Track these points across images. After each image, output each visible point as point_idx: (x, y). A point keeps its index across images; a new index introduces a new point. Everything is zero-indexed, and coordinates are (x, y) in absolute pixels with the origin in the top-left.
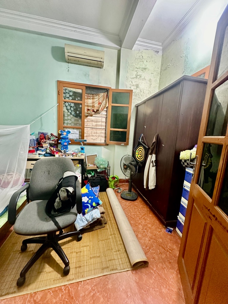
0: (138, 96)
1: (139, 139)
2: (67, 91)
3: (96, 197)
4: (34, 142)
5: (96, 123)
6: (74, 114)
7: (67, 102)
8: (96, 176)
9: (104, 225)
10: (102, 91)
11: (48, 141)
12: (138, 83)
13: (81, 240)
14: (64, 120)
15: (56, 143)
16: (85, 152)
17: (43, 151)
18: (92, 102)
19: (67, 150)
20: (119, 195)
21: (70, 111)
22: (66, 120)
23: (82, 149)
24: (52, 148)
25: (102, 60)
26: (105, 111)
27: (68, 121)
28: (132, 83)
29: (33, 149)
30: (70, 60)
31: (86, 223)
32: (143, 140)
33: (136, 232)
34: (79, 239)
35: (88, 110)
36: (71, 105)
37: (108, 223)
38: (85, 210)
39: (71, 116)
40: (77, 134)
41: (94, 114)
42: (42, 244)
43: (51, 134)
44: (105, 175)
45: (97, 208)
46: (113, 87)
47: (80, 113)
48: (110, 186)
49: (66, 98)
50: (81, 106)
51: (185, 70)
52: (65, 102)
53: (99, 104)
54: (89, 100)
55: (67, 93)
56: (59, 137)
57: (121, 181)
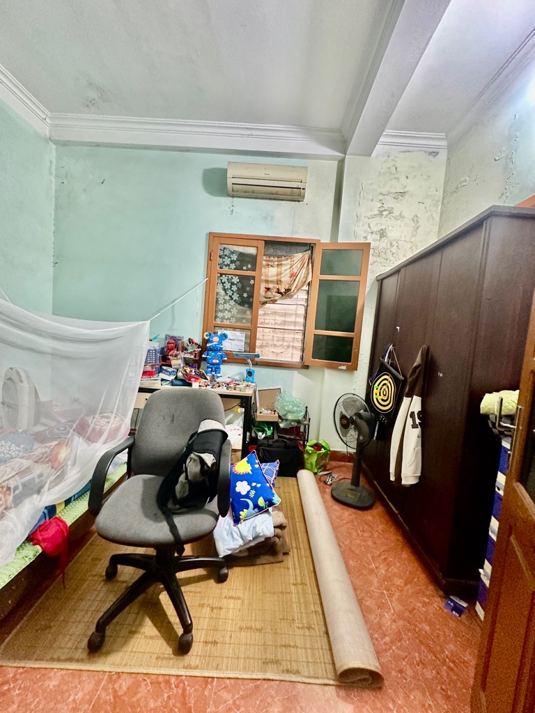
0: (384, 256)
1: (383, 357)
2: (227, 252)
3: (268, 485)
4: (155, 355)
5: (283, 319)
6: (237, 299)
7: (225, 274)
8: (276, 437)
9: (281, 557)
10: (298, 248)
11: (182, 355)
12: (383, 228)
13: (225, 583)
14: (216, 311)
15: (197, 358)
16: (255, 380)
17: (170, 374)
18: (276, 273)
19: (219, 375)
20: (328, 490)
21: (230, 293)
22: (220, 311)
23: (250, 374)
24: (188, 370)
25: (301, 185)
26: (305, 292)
27: (224, 314)
28: (368, 229)
29: (153, 368)
30: (237, 191)
31: (241, 542)
32: (393, 359)
33: (358, 592)
34: (221, 579)
35: (268, 289)
36: (233, 281)
37: (291, 553)
38: (241, 513)
39: (232, 303)
40: (241, 341)
41: (280, 299)
42: (144, 571)
43: (189, 339)
44: (298, 438)
45: (267, 511)
46: (325, 238)
47: (251, 296)
48: (308, 466)
49: (224, 267)
50: (252, 282)
51: (506, 189)
52: (221, 274)
53: (291, 277)
54: (271, 269)
55: (226, 255)
56: (204, 347)
57: (335, 456)
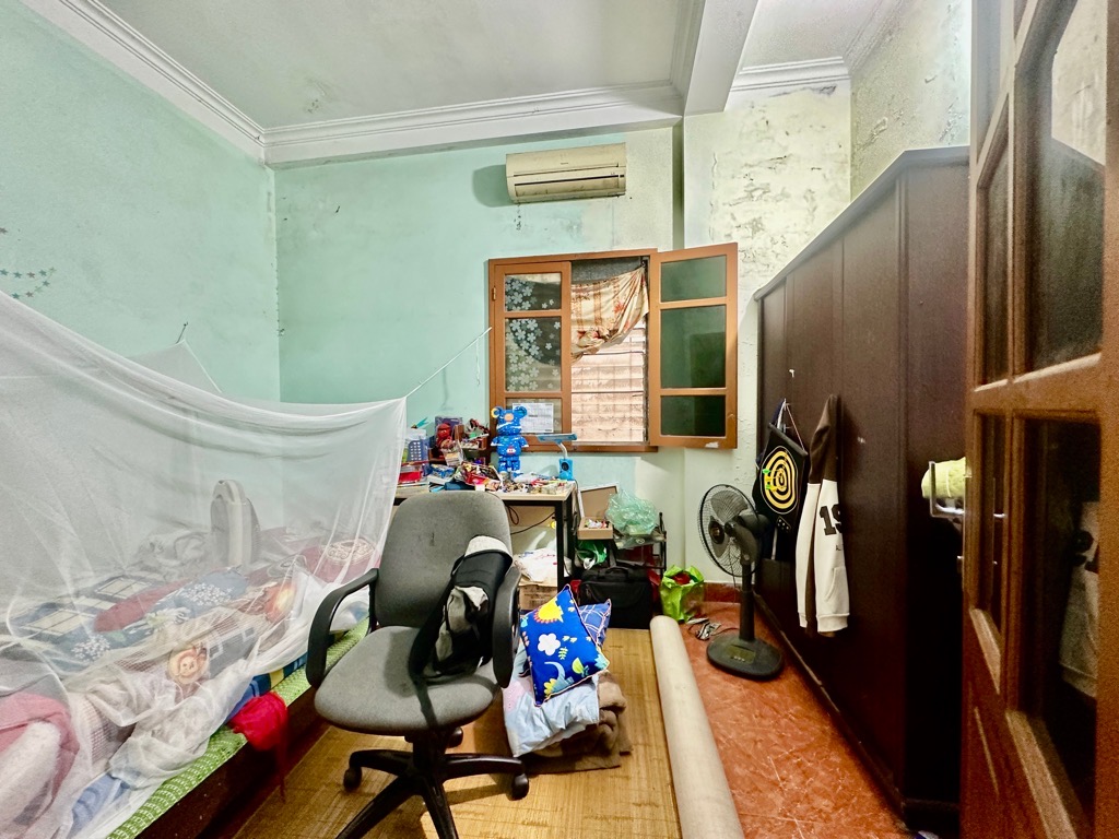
0: (763, 260)
1: (775, 423)
2: (516, 286)
3: (589, 639)
4: (422, 447)
5: (611, 376)
6: (537, 353)
7: (516, 319)
8: (613, 564)
9: (616, 759)
10: (625, 266)
11: (461, 445)
12: (757, 216)
13: (524, 799)
14: (507, 375)
15: (483, 449)
16: (574, 476)
17: (444, 475)
18: (592, 308)
19: (518, 472)
20: (703, 648)
21: (525, 345)
22: (513, 374)
23: (565, 466)
24: (469, 466)
25: (618, 172)
26: (642, 332)
27: (520, 378)
28: (732, 222)
29: (417, 468)
30: (523, 194)
31: (547, 732)
32: (789, 424)
33: (748, 820)
34: (519, 793)
35: (583, 333)
36: (528, 327)
37: (633, 752)
38: (546, 684)
39: (530, 360)
40: (549, 416)
41: (603, 346)
42: (393, 778)
43: (471, 421)
44: (649, 565)
45: (589, 682)
46: (664, 244)
47: (557, 346)
48: (668, 609)
49: (514, 308)
50: (557, 325)
51: (949, 124)
52: (511, 319)
53: (616, 312)
54: (584, 302)
55: (515, 290)
56: (493, 432)
57: (714, 593)
